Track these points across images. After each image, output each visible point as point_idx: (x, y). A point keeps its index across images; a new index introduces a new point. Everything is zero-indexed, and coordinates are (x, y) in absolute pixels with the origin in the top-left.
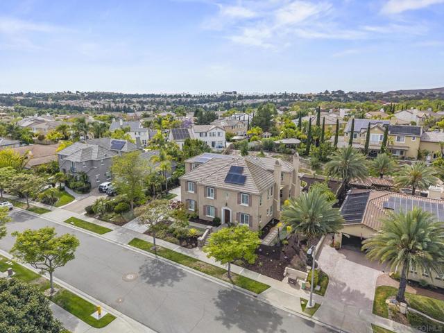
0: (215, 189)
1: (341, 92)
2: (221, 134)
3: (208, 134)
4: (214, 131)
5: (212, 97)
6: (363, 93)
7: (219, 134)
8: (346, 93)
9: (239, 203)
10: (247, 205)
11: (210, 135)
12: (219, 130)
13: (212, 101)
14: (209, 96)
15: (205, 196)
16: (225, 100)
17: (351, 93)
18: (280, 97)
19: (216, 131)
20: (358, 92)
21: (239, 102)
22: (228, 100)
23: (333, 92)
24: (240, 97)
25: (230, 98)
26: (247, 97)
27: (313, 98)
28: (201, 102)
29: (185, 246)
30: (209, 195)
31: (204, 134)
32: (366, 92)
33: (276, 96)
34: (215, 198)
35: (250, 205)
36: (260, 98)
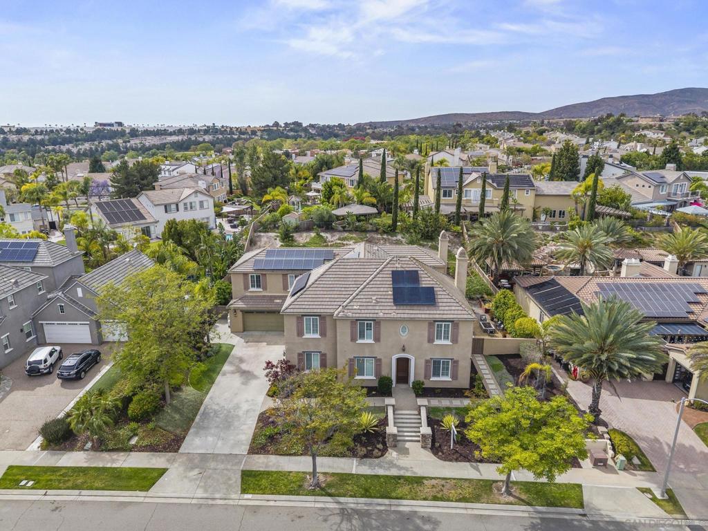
0: (377, 322)
1: (297, 124)
2: (205, 205)
3: (181, 206)
4: (192, 199)
5: (76, 132)
6: (328, 126)
7: (201, 203)
8: (304, 125)
9: (431, 340)
10: (448, 342)
11: (186, 208)
12: (201, 197)
13: (77, 140)
14: (68, 131)
15: (353, 339)
16: (105, 138)
17: (312, 126)
18: (207, 132)
19: (196, 200)
20: (322, 124)
21: (135, 142)
22: (110, 138)
23: (286, 124)
24: (134, 133)
25: (113, 135)
26: (147, 133)
27: (259, 133)
28: (54, 142)
29: (365, 456)
30: (362, 336)
31: (173, 207)
32: (332, 124)
33: (199, 131)
34: (377, 339)
35: (455, 340)
36: (171, 134)
